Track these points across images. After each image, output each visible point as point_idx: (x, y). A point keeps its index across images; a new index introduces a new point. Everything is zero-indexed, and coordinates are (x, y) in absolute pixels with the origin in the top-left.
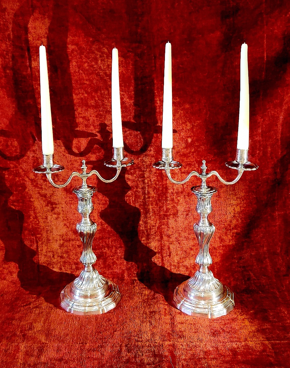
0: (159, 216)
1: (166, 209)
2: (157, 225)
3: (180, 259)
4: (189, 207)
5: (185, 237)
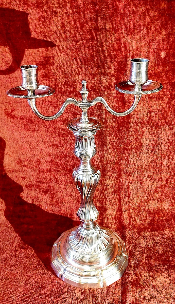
0: (118, 150)
1: (128, 142)
2: (115, 160)
3: (142, 201)
4: (156, 140)
5: (149, 176)
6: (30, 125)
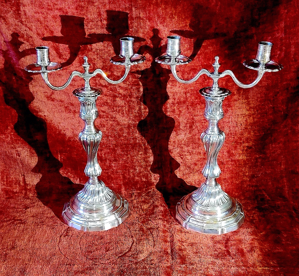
6: (71, 107)
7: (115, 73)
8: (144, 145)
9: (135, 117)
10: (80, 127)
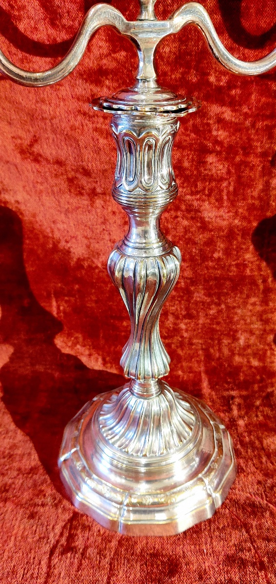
6: (84, 181)
7: (212, 79)
8: (265, 281)
9: (251, 208)
10: (107, 233)
